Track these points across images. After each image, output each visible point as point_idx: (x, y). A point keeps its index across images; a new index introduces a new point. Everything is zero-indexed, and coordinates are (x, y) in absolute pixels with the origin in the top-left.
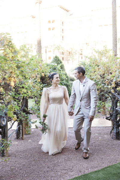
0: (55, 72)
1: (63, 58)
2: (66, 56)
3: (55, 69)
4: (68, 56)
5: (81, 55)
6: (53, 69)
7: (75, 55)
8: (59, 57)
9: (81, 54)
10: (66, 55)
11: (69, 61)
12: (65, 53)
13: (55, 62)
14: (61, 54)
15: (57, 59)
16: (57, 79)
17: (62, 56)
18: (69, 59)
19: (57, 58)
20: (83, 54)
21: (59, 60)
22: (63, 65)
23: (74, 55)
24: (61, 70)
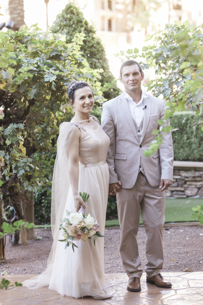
0: (57, 69)
1: (110, 22)
2: (120, 16)
3: (57, 57)
4: (129, 13)
5: (178, 12)
6: (51, 58)
7: (155, 10)
8: (81, 10)
9: (178, 8)
10: (119, 11)
11: (132, 34)
12: (117, 3)
13: (66, 31)
14: (103, 8)
15: (75, 18)
16: (81, 102)
17: (108, 14)
18: (130, 24)
19: (72, 12)
20: (183, 7)
21: (80, 21)
22: (98, 43)
23: (152, 12)
24: (85, 62)
